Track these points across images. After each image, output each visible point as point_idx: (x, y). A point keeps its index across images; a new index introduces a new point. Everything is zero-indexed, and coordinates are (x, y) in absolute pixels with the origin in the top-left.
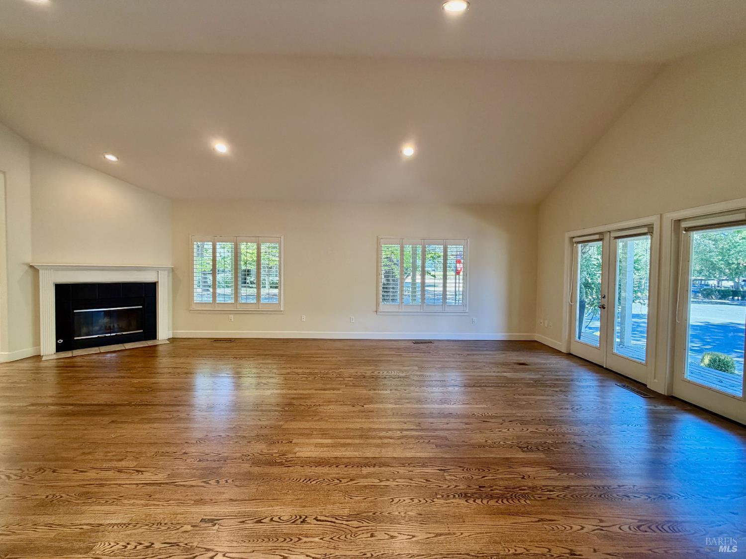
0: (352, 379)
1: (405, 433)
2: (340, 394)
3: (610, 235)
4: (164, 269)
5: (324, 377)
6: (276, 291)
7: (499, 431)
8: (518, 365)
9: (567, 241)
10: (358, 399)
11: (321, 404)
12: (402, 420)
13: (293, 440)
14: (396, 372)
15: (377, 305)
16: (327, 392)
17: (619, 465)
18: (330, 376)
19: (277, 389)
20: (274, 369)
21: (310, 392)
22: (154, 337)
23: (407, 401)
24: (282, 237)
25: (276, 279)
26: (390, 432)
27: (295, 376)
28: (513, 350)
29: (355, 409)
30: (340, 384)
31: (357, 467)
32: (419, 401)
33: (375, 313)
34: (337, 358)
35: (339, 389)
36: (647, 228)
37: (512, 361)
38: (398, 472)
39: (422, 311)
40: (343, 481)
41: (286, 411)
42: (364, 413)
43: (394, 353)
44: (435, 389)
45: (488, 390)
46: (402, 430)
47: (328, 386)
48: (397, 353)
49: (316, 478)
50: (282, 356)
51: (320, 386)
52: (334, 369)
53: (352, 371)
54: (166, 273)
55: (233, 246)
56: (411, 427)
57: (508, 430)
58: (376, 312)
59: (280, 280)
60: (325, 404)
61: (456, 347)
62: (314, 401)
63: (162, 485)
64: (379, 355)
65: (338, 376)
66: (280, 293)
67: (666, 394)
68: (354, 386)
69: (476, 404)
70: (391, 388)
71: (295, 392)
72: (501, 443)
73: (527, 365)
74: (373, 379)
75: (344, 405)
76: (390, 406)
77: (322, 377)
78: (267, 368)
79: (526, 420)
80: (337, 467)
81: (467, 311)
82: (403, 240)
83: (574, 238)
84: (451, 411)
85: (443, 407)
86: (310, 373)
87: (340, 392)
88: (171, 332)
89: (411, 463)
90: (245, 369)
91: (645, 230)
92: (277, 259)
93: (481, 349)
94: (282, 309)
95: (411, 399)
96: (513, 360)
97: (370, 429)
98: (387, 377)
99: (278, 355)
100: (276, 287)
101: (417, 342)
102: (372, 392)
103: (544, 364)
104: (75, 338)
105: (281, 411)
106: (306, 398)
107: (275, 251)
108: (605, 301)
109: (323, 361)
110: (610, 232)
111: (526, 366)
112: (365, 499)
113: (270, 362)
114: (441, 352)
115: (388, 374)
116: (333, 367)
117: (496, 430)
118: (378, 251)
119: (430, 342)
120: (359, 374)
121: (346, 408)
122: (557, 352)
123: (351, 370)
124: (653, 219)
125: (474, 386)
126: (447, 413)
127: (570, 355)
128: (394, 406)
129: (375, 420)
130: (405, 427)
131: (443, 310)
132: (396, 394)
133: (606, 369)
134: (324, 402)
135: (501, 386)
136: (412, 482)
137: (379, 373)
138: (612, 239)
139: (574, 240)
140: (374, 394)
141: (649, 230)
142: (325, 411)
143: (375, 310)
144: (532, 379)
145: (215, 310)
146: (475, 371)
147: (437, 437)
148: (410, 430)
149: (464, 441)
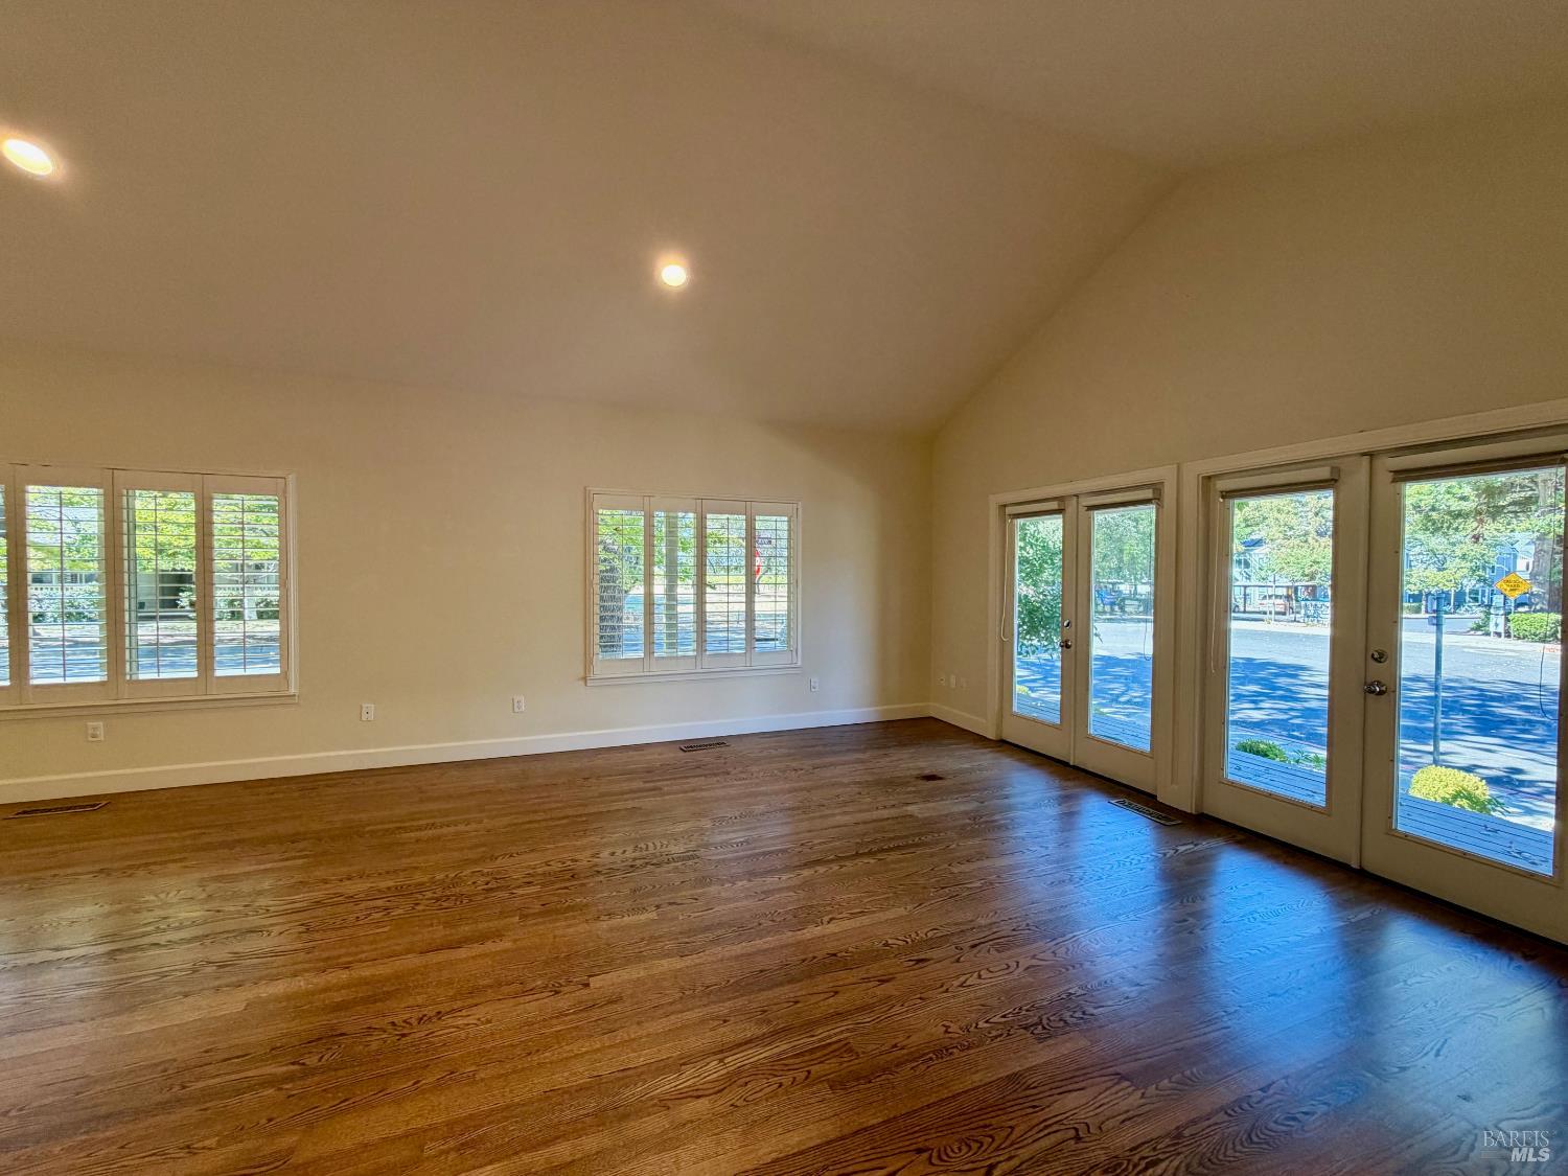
0: (537, 889)
1: (731, 1060)
2: (506, 951)
3: (1078, 503)
5: (448, 898)
6: (273, 627)
7: (962, 986)
8: (924, 782)
9: (993, 513)
10: (568, 957)
11: (444, 1008)
12: (715, 1009)
14: (659, 845)
15: (588, 663)
16: (463, 953)
17: (1229, 1023)
18: (465, 890)
19: (274, 978)
20: (260, 893)
21: (397, 965)
23: (711, 936)
24: (291, 478)
25: (274, 595)
26: (689, 1071)
27: (340, 909)
28: (902, 744)
29: (563, 1003)
30: (502, 914)
32: (741, 929)
33: (582, 683)
34: (481, 822)
35: (498, 935)
36: (1151, 490)
37: (908, 773)
39: (699, 671)
41: (313, 1072)
42: (595, 1014)
43: (642, 785)
45: (893, 862)
46: (722, 1051)
47: (465, 929)
48: (648, 785)
50: (294, 839)
51: (439, 933)
52: (475, 862)
53: (534, 860)
55: (102, 498)
56: (745, 1030)
57: (980, 977)
58: (585, 679)
59: (284, 597)
60: (459, 1004)
61: (786, 752)
62: (420, 1000)
64: (602, 795)
65: (493, 885)
66: (285, 630)
67: (1194, 812)
68: (547, 912)
69: (882, 910)
70: (656, 900)
71: (344, 975)
72: (981, 1024)
73: (940, 778)
74: (601, 878)
75: (525, 993)
76: (666, 964)
77: (438, 900)
78: (236, 896)
81: (799, 664)
82: (652, 499)
83: (1005, 506)
84: (831, 947)
85: (808, 936)
86: (400, 892)
87: (507, 944)
90: (146, 914)
91: (1148, 494)
92: (275, 542)
94: (292, 691)
95: (720, 925)
96: (909, 769)
97: (627, 1076)
98: (638, 862)
99: (279, 839)
100: (274, 616)
101: (690, 746)
102: (604, 925)
103: (970, 771)
105: (289, 1078)
106: (388, 995)
107: (270, 521)
108: (1070, 633)
109: (439, 838)
110: (1077, 496)
111: (940, 782)
113: (248, 869)
114: (754, 769)
115: (637, 854)
116: (471, 855)
117: (955, 983)
118: (588, 526)
119: (719, 742)
120: (556, 867)
121: (531, 1008)
122: (980, 740)
123: (532, 855)
124: (1164, 474)
125: (858, 855)
126: (823, 954)
127: (1003, 745)
128: (678, 963)
129: (634, 1032)
130: (729, 1034)
131: (748, 664)
132: (673, 919)
133: (1076, 768)
134: (453, 999)
135: (912, 846)
137: (613, 854)
138: (1082, 510)
139: (1009, 510)
140: (611, 930)
141: (1154, 494)
142: (463, 1034)
143: (582, 674)
144: (966, 813)
145: (25, 708)
146: (846, 809)
147: (825, 1052)
148: (746, 1043)
149: (895, 1046)
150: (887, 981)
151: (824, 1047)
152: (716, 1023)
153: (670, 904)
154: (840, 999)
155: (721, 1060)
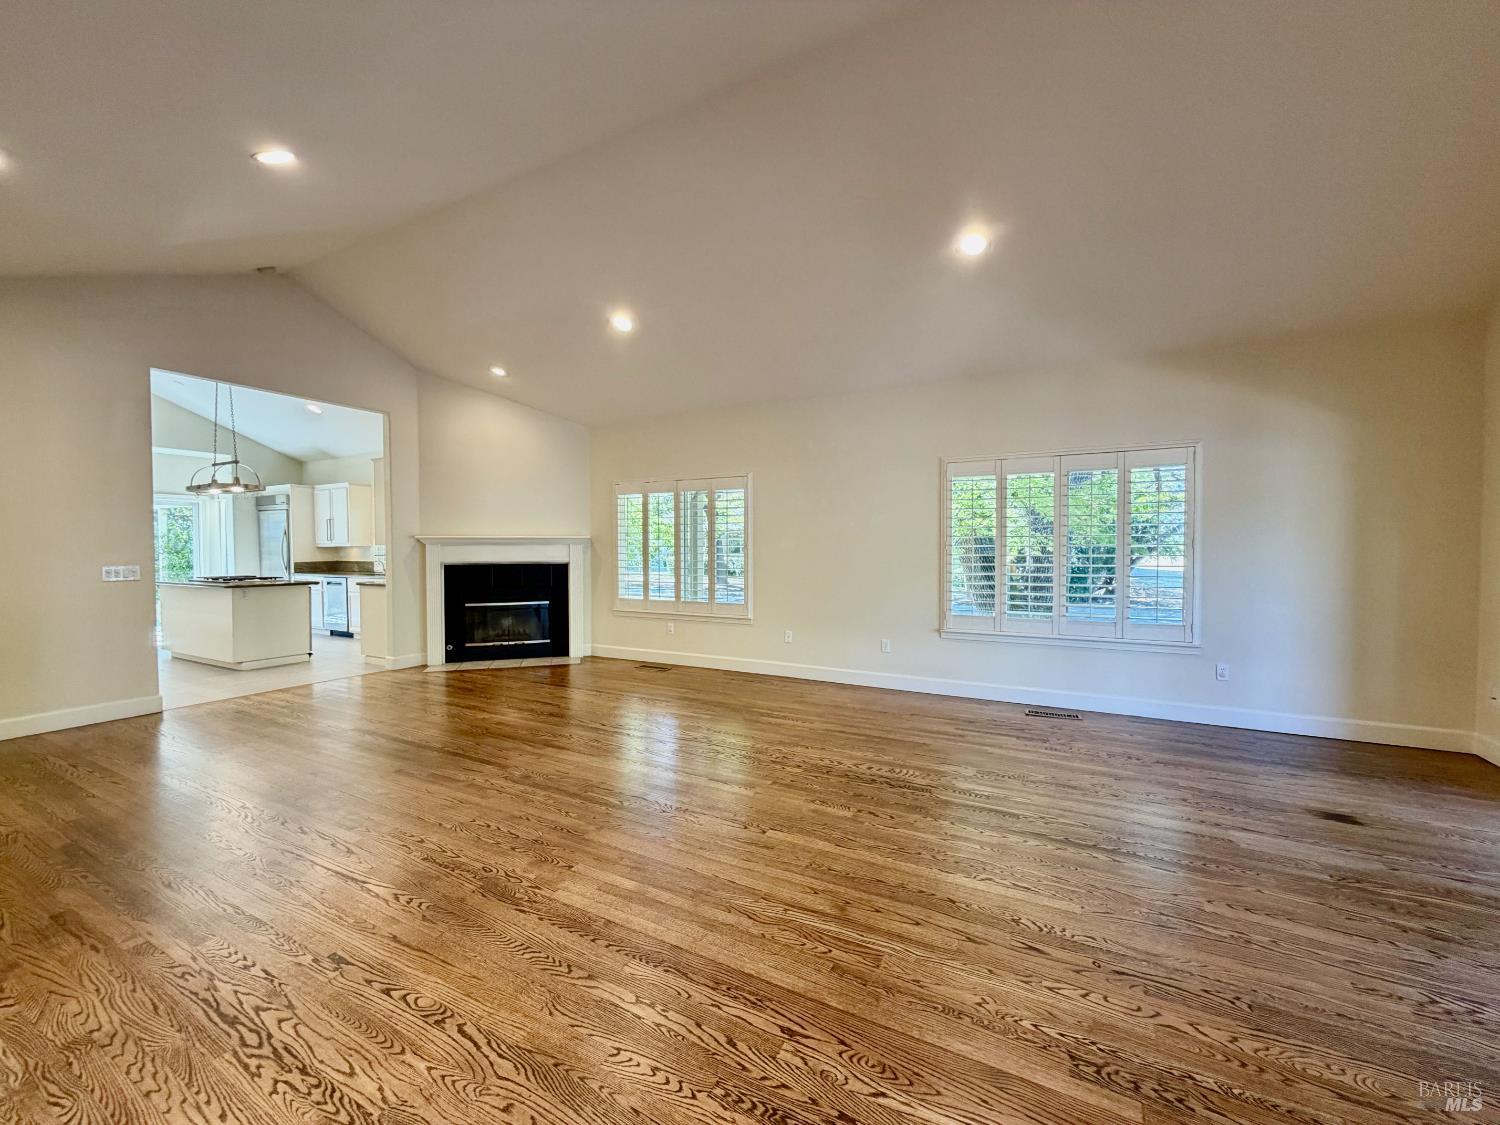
0: (799, 771)
1: (793, 914)
4: (576, 541)
7: (1050, 989)
10: (773, 814)
11: (692, 809)
12: (817, 883)
13: (577, 863)
15: (943, 614)
16: (726, 787)
18: (763, 757)
22: (565, 652)
24: (750, 477)
26: (762, 903)
28: (1343, 772)
29: (740, 834)
31: (627, 955)
32: (902, 851)
33: (937, 634)
34: (813, 723)
37: (1302, 802)
38: (690, 996)
39: (1054, 636)
40: (577, 973)
42: (751, 848)
43: (954, 730)
44: (972, 832)
46: (792, 906)
49: (537, 950)
50: (717, 704)
51: (727, 773)
52: (785, 744)
53: (816, 754)
54: (580, 548)
55: (673, 497)
56: (820, 904)
57: (1085, 996)
58: (939, 631)
60: (699, 810)
61: (1140, 738)
63: (350, 882)
65: (780, 760)
66: (747, 584)
69: (1054, 897)
70: (864, 806)
72: (1026, 1024)
73: (1358, 824)
76: (821, 845)
79: (1183, 986)
80: (593, 941)
81: (1196, 644)
85: (949, 880)
88: (589, 645)
89: (737, 988)
93: (1218, 752)
95: (887, 841)
96: (1312, 798)
98: (881, 779)
101: (1037, 712)
104: (467, 645)
111: (1349, 827)
112: (573, 1026)
114: (1080, 745)
115: (887, 774)
116: (787, 740)
117: (1045, 983)
118: (943, 493)
119: (1073, 715)
120: (825, 763)
123: (817, 751)
125: (1093, 847)
126: (945, 896)
128: (829, 848)
129: (760, 868)
130: (809, 900)
131: (1119, 635)
134: (699, 806)
136: (697, 1031)
137: (870, 768)
142: (684, 824)
144: (1335, 870)
145: (647, 613)
147: (857, 949)
148: (813, 911)
149: (918, 981)
150: (975, 942)
151: (861, 946)
152: (809, 891)
153: (870, 813)
154: (917, 929)
155: (786, 910)
